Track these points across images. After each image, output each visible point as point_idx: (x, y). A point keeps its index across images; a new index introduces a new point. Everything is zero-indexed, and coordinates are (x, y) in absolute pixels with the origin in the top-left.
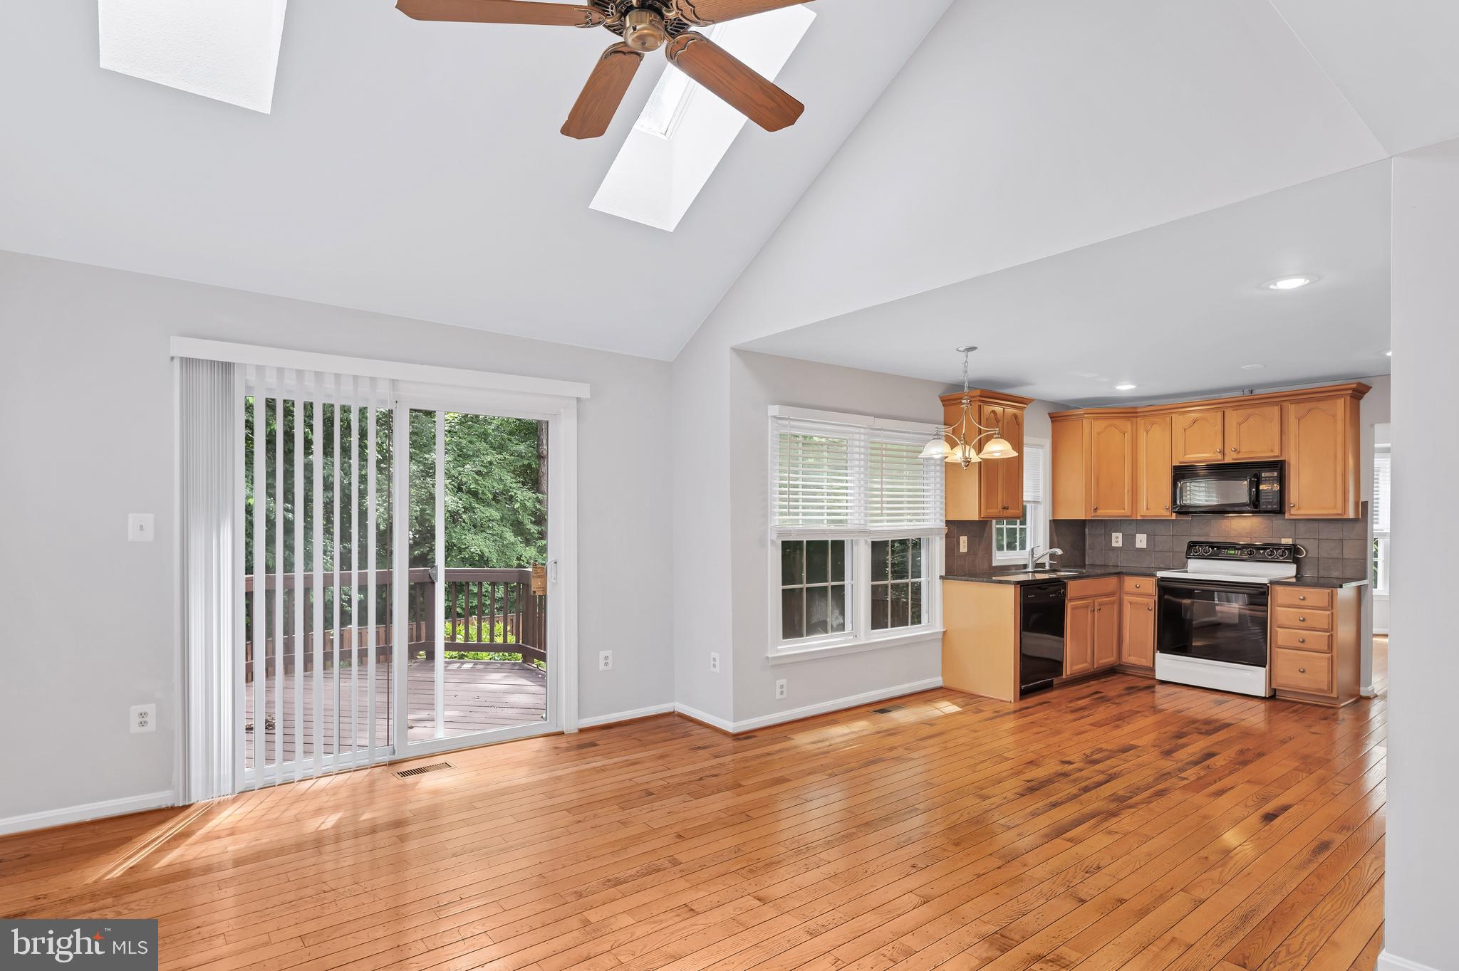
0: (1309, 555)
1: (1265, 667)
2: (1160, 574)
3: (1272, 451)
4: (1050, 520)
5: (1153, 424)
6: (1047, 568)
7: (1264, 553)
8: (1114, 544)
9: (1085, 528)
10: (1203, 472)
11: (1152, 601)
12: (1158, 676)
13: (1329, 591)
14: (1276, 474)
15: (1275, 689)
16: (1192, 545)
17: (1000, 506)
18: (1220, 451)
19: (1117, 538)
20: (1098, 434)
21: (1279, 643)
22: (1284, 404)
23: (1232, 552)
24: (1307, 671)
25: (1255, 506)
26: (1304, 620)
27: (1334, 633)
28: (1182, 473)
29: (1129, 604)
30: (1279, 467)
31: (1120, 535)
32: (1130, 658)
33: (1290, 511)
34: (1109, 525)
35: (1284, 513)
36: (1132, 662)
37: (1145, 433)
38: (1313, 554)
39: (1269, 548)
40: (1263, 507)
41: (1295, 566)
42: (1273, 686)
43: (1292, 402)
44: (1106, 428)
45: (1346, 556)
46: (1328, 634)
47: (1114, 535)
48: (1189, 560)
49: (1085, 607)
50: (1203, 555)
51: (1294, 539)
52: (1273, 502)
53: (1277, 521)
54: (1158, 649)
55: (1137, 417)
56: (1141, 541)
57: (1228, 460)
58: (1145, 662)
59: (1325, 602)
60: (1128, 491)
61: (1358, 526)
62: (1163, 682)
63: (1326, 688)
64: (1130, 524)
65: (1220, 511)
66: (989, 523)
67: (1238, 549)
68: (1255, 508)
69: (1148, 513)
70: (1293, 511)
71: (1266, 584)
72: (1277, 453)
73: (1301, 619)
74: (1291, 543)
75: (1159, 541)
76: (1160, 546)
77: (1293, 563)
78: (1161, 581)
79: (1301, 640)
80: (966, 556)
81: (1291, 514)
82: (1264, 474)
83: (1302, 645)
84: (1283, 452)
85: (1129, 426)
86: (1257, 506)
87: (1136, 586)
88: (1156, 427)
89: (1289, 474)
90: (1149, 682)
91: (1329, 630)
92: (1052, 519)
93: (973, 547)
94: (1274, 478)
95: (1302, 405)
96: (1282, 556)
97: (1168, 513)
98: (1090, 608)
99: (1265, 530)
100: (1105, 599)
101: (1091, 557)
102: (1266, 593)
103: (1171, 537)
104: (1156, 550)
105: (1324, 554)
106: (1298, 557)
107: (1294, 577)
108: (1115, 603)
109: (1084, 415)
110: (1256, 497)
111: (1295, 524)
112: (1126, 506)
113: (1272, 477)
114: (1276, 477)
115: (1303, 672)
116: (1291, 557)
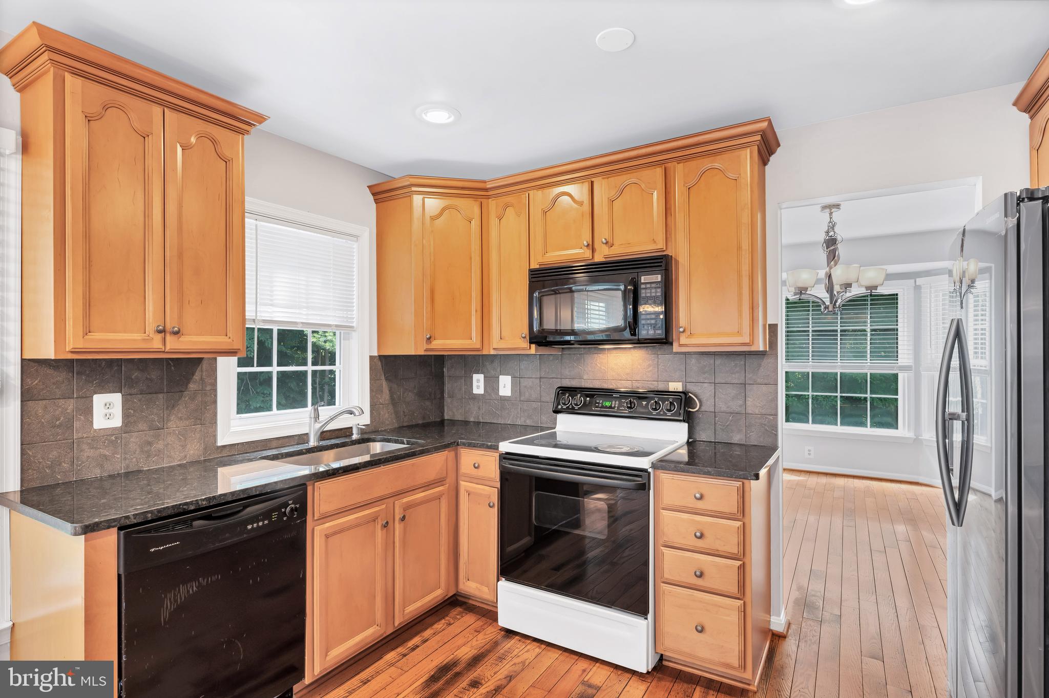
0: (703, 409)
1: (647, 617)
2: (506, 446)
3: (654, 241)
4: (371, 358)
5: (507, 206)
6: (355, 436)
7: (647, 405)
8: (475, 391)
12: (501, 622)
13: (739, 484)
14: (659, 278)
15: (660, 656)
18: (588, 245)
19: (478, 381)
20: (432, 219)
21: (666, 575)
22: (669, 163)
23: (607, 403)
24: (707, 628)
26: (701, 536)
27: (747, 560)
28: (542, 280)
29: (466, 495)
31: (481, 376)
32: (470, 587)
33: (679, 339)
35: (671, 344)
36: (471, 591)
37: (497, 220)
38: (708, 406)
39: (653, 398)
40: (643, 335)
41: (686, 425)
42: (658, 652)
44: (443, 210)
45: (749, 410)
46: (741, 563)
47: (475, 377)
48: (560, 417)
49: (367, 522)
50: (573, 408)
51: (685, 383)
52: (656, 324)
53: (664, 358)
54: (502, 573)
55: (488, 197)
56: (505, 386)
57: (599, 258)
58: (486, 595)
59: (731, 506)
60: (476, 311)
61: (766, 361)
62: (510, 633)
63: (735, 661)
64: (488, 362)
65: (593, 341)
67: (615, 398)
68: (632, 336)
69: (502, 345)
70: (683, 340)
71: (645, 471)
72: (661, 245)
73: (698, 534)
74: (680, 389)
75: (525, 387)
76: (527, 394)
77: (684, 421)
78: (504, 458)
79: (698, 573)
80: (113, 438)
81: (681, 345)
82: (643, 279)
83: (699, 582)
84: (669, 244)
85: (477, 210)
86: (634, 334)
87: (474, 466)
88: (510, 211)
89: (677, 279)
90: (490, 633)
91: (741, 556)
92: (376, 354)
93: (147, 417)
94: (655, 288)
95: (693, 164)
96: (670, 410)
97: (525, 344)
98: (380, 522)
99: (649, 369)
100: (420, 495)
101: (450, 413)
102: (644, 487)
103: (538, 381)
104: (522, 399)
105: (722, 406)
106: (690, 411)
107: (686, 447)
108: (443, 497)
109: (414, 189)
110: (634, 323)
111: (688, 361)
112: (474, 334)
113: (653, 285)
114: (658, 285)
115: (701, 632)
116: (682, 411)
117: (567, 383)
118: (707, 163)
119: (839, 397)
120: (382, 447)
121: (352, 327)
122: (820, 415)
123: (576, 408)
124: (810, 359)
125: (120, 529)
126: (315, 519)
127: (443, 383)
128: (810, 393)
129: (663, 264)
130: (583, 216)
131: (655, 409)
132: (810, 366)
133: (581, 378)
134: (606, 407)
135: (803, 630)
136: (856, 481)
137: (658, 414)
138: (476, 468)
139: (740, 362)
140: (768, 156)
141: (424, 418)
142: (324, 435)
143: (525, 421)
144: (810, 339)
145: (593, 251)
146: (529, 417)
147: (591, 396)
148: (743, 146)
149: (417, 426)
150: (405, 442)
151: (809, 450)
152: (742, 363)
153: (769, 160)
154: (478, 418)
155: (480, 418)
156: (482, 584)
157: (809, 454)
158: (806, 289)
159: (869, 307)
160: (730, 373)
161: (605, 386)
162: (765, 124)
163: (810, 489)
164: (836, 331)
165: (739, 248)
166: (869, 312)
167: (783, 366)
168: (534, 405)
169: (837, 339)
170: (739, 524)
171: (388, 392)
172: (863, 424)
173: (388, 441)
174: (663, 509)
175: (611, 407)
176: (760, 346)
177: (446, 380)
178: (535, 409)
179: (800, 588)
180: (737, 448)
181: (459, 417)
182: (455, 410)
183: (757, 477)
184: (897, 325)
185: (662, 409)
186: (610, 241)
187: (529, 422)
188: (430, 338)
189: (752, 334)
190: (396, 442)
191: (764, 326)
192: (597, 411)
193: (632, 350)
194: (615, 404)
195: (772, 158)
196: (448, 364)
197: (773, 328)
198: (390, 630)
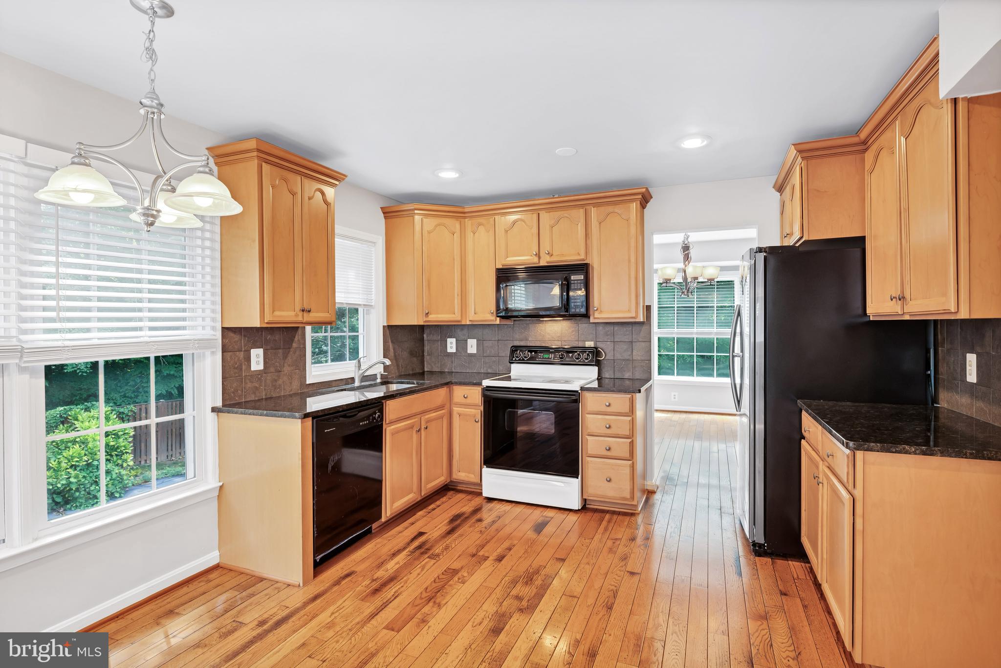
0: (607, 358)
1: (578, 478)
2: (486, 383)
3: (579, 254)
4: (384, 327)
5: (480, 224)
6: (379, 380)
7: (572, 356)
8: (449, 350)
9: (423, 334)
10: (522, 275)
11: (477, 412)
12: (485, 494)
13: (629, 396)
14: (582, 277)
15: (585, 499)
16: (515, 349)
17: (298, 307)
18: (536, 254)
19: (451, 343)
20: (429, 232)
21: (589, 452)
22: (588, 207)
23: (546, 356)
24: (613, 479)
25: (565, 311)
26: (610, 427)
27: (634, 438)
28: (505, 276)
29: (458, 416)
30: (583, 268)
31: (454, 340)
32: (460, 475)
33: (594, 315)
34: (445, 330)
35: (589, 318)
36: (462, 478)
37: (472, 234)
38: (610, 356)
39: (576, 352)
40: (572, 311)
41: (597, 368)
42: (584, 497)
43: (596, 205)
44: (436, 226)
45: (635, 358)
46: (631, 440)
47: (449, 340)
48: (513, 365)
49: (410, 428)
50: (523, 360)
51: (596, 342)
52: (581, 305)
53: (583, 326)
54: (484, 464)
55: (465, 217)
56: (472, 346)
57: (543, 263)
58: (473, 478)
59: (626, 409)
60: (458, 295)
61: (644, 328)
62: (490, 500)
63: (628, 496)
64: (462, 330)
65: (536, 316)
66: (300, 331)
67: (551, 353)
68: (565, 312)
69: (476, 318)
70: (597, 315)
71: (577, 392)
72: (583, 257)
73: (608, 426)
74: (593, 346)
75: (487, 347)
76: (488, 352)
77: (596, 365)
78: (486, 390)
79: (607, 448)
80: (260, 377)
81: (595, 318)
82: (573, 278)
83: (608, 453)
84: (588, 256)
85: (458, 226)
86: (567, 311)
87: (464, 397)
88: (481, 228)
89: (593, 277)
90: (477, 501)
91: (631, 436)
92: (386, 325)
93: (274, 364)
94: (580, 283)
95: (602, 209)
96: (587, 359)
97: (493, 318)
98: (416, 428)
99: (573, 333)
100: (433, 415)
101: (429, 366)
102: (577, 401)
103: (496, 342)
104: (485, 355)
105: (618, 356)
106: (599, 360)
107: (597, 381)
108: (445, 417)
109: (416, 212)
110: (566, 303)
111: (597, 328)
112: (456, 311)
113: (579, 282)
114: (582, 282)
115: (609, 481)
116: (594, 359)
117: (517, 343)
118: (610, 209)
119: (695, 356)
120: (396, 387)
121: (371, 306)
122: (682, 369)
123: (526, 359)
124: (676, 328)
125: (313, 419)
126: (387, 423)
127: (423, 345)
128: (675, 353)
129: (585, 269)
130: (532, 235)
131: (578, 359)
132: (676, 332)
133: (527, 340)
134: (546, 358)
135: (666, 489)
136: (706, 416)
137: (579, 362)
138: (465, 398)
139: (629, 328)
140: (645, 203)
141: (413, 370)
142: (364, 378)
143: (487, 370)
144: (676, 313)
145: (539, 258)
146: (490, 367)
147: (536, 352)
148: (632, 201)
149: (409, 375)
150: (415, 383)
151: (675, 395)
152: (630, 329)
153: (646, 206)
154: (451, 370)
155: (453, 369)
156: (469, 473)
157: (675, 398)
158: (670, 280)
159: (716, 290)
160: (622, 334)
161: (544, 345)
162: (644, 190)
163: (675, 421)
164: (694, 307)
165: (629, 261)
166: (715, 293)
167: (657, 332)
168: (494, 359)
169: (694, 313)
170: (630, 418)
171: (393, 350)
172: (712, 375)
173: (402, 383)
174: (588, 414)
175: (549, 358)
176: (641, 319)
177: (426, 343)
178: (494, 361)
179: (664, 472)
180: (627, 382)
181: (436, 369)
182: (433, 365)
183: (640, 391)
184: (734, 303)
185: (582, 358)
186: (551, 252)
187: (490, 371)
188: (428, 313)
189: (637, 312)
190: (408, 383)
191: (643, 306)
192: (540, 361)
193: (562, 321)
194: (551, 356)
195: (649, 205)
196: (427, 331)
197: (648, 308)
198: (419, 499)
